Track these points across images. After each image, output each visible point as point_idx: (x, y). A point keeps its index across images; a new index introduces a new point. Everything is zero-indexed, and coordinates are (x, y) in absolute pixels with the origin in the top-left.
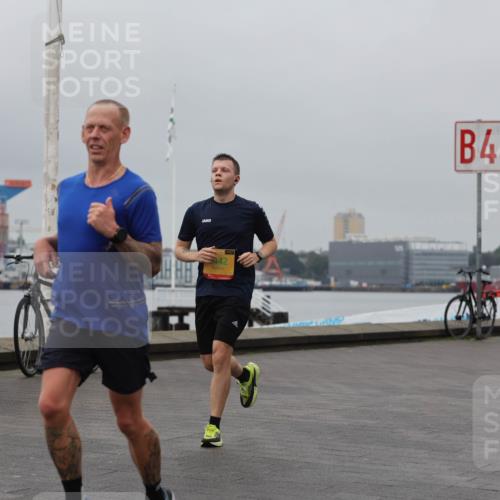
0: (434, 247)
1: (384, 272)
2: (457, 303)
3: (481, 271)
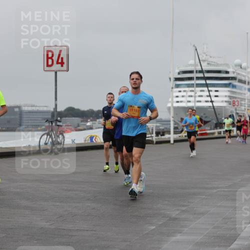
0: (34, 109)
1: (9, 122)
3: (57, 120)
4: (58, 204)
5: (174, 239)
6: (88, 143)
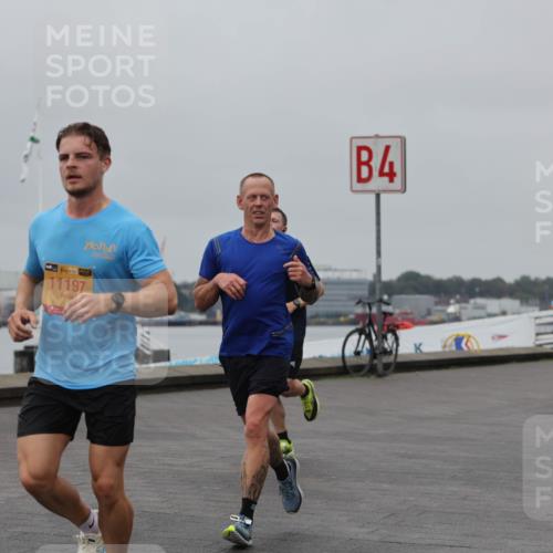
0: (331, 276)
2: (355, 337)
3: (381, 301)
4: (385, 486)
6: (450, 352)
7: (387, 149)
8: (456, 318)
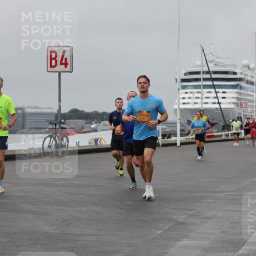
0: (38, 111)
3: (61, 122)
4: (62, 208)
5: (180, 243)
6: (92, 145)
7: (64, 52)
8: (95, 130)
